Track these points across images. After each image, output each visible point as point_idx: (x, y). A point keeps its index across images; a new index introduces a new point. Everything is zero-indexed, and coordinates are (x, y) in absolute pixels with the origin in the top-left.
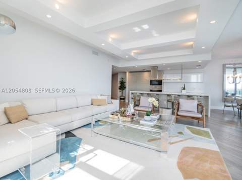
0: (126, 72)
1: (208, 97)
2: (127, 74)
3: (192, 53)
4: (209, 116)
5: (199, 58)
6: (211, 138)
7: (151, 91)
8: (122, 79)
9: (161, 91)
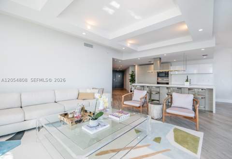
0: (135, 66)
1: (212, 89)
2: (136, 67)
3: (192, 40)
4: (214, 112)
5: (202, 46)
6: (196, 152)
7: (158, 83)
8: (133, 72)
9: (168, 84)
